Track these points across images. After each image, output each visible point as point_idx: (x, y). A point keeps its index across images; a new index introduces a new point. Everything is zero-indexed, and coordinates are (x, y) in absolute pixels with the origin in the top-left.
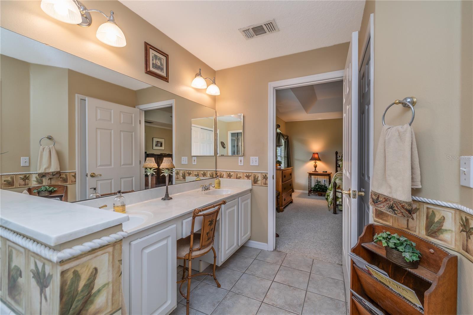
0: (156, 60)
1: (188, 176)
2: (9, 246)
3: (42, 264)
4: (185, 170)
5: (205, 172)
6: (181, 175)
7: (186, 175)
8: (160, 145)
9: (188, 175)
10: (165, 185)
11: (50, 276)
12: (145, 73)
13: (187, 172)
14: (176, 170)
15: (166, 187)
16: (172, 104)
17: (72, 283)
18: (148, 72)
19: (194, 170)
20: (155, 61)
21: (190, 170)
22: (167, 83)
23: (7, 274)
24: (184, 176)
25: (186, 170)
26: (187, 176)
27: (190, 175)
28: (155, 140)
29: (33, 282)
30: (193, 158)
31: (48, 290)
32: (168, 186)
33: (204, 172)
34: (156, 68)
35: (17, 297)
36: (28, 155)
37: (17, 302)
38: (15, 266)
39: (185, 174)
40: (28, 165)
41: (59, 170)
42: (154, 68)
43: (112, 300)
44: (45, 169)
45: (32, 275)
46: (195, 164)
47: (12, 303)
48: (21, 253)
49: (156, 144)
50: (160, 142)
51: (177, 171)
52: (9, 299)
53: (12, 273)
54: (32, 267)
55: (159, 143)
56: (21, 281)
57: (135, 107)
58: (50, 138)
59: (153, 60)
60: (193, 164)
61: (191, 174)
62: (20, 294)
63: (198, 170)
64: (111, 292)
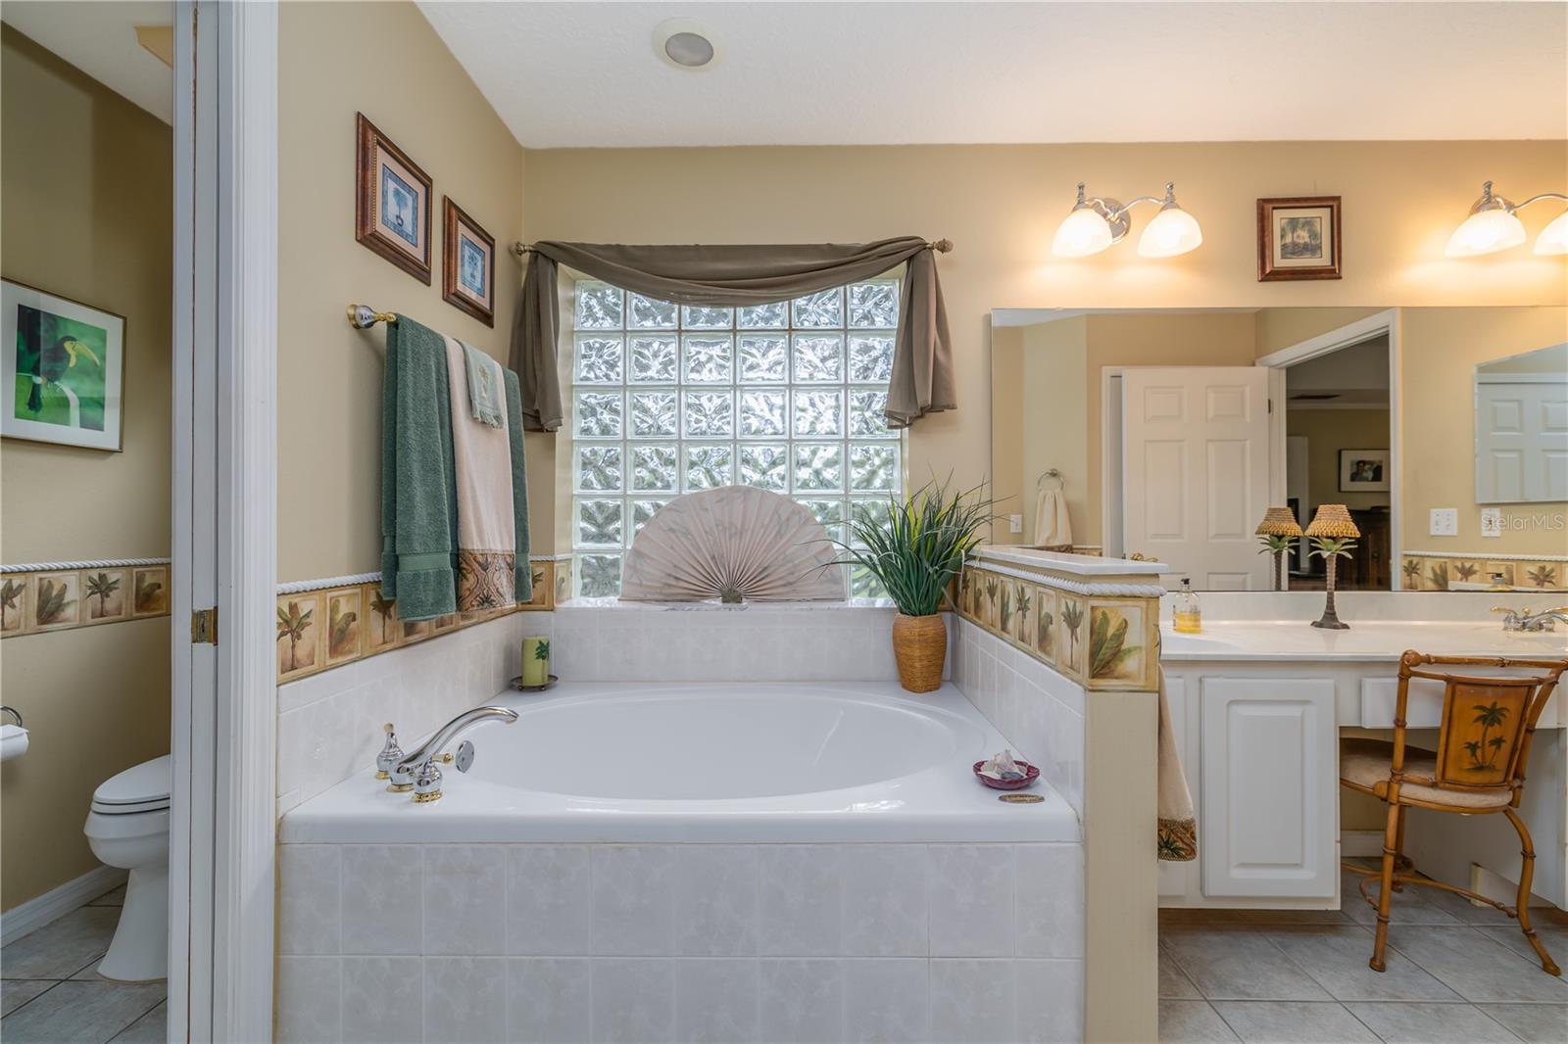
0: (1293, 233)
1: (1461, 580)
2: (1039, 592)
3: (1073, 603)
4: (1444, 557)
5: (1548, 569)
6: (1429, 574)
7: (1449, 574)
8: (1370, 475)
9: (1460, 575)
10: (1325, 589)
11: (1081, 613)
12: (1262, 281)
13: (1456, 567)
14: (1406, 555)
15: (1326, 593)
16: (1387, 326)
17: (1101, 624)
18: (1268, 275)
19: (1488, 559)
20: (1290, 235)
21: (1470, 559)
22: (1337, 281)
23: (1037, 626)
24: (1441, 581)
25: (1449, 557)
26: (1453, 580)
27: (1470, 578)
28: (1349, 458)
29: (1064, 625)
30: (1486, 512)
31: (1078, 630)
32: (1335, 593)
33: (1543, 569)
34: (1293, 253)
35: (1048, 648)
36: (1021, 512)
37: (1048, 654)
38: (1047, 613)
39: (1444, 572)
40: (1020, 531)
41: (1070, 542)
42: (1289, 256)
43: (1146, 674)
44: (1048, 539)
45: (1063, 618)
46: (1497, 533)
47: (1043, 656)
48: (1052, 596)
49: (1354, 470)
50: (1371, 463)
51: (1411, 562)
52: (1039, 653)
53: (1042, 623)
54: (1063, 609)
55: (1367, 467)
56: (1052, 628)
57: (1254, 365)
58: (1054, 474)
59: (1282, 237)
60: (1485, 533)
61: (1475, 572)
62: (1051, 643)
63: (1508, 560)
64: (1144, 662)
